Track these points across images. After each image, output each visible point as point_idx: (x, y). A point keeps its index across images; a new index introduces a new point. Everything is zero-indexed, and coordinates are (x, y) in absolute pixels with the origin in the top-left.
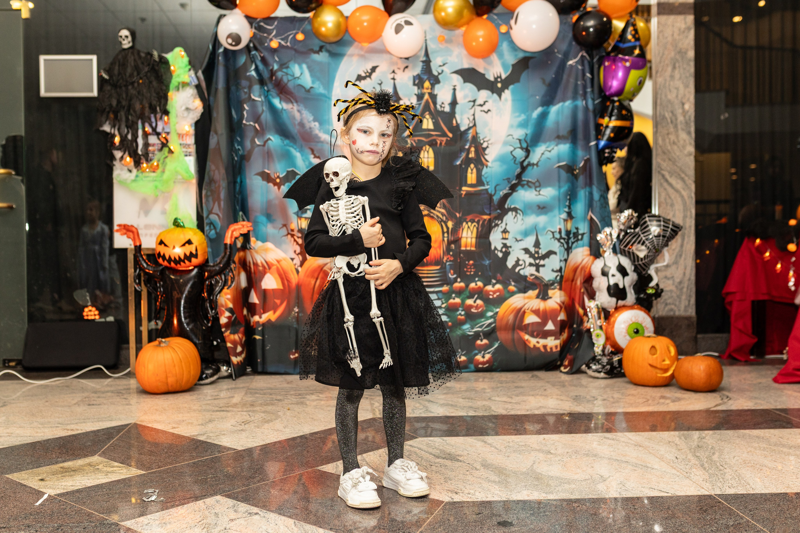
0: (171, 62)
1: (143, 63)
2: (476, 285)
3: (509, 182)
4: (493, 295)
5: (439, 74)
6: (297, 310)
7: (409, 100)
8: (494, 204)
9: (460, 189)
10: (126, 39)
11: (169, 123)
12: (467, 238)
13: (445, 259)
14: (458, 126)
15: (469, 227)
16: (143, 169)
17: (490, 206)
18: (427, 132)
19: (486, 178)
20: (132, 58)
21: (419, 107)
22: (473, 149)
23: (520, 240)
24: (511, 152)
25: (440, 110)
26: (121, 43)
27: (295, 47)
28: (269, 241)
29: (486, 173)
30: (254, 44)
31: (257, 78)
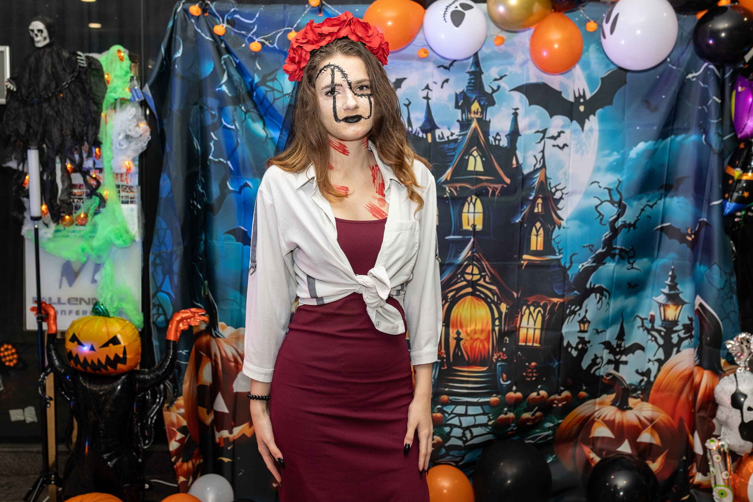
0: (104, 68)
1: (64, 69)
2: (538, 394)
3: (591, 250)
5: (494, 91)
7: (449, 129)
8: (570, 282)
9: (520, 258)
10: (39, 34)
11: (102, 158)
12: (527, 329)
13: (495, 357)
14: (519, 167)
15: (531, 313)
17: (564, 284)
18: (475, 177)
19: (558, 243)
20: (50, 60)
21: (463, 139)
22: (540, 201)
23: (601, 332)
24: (596, 207)
25: (494, 144)
26: (32, 39)
27: (285, 50)
29: (558, 236)
30: (226, 44)
31: (230, 95)
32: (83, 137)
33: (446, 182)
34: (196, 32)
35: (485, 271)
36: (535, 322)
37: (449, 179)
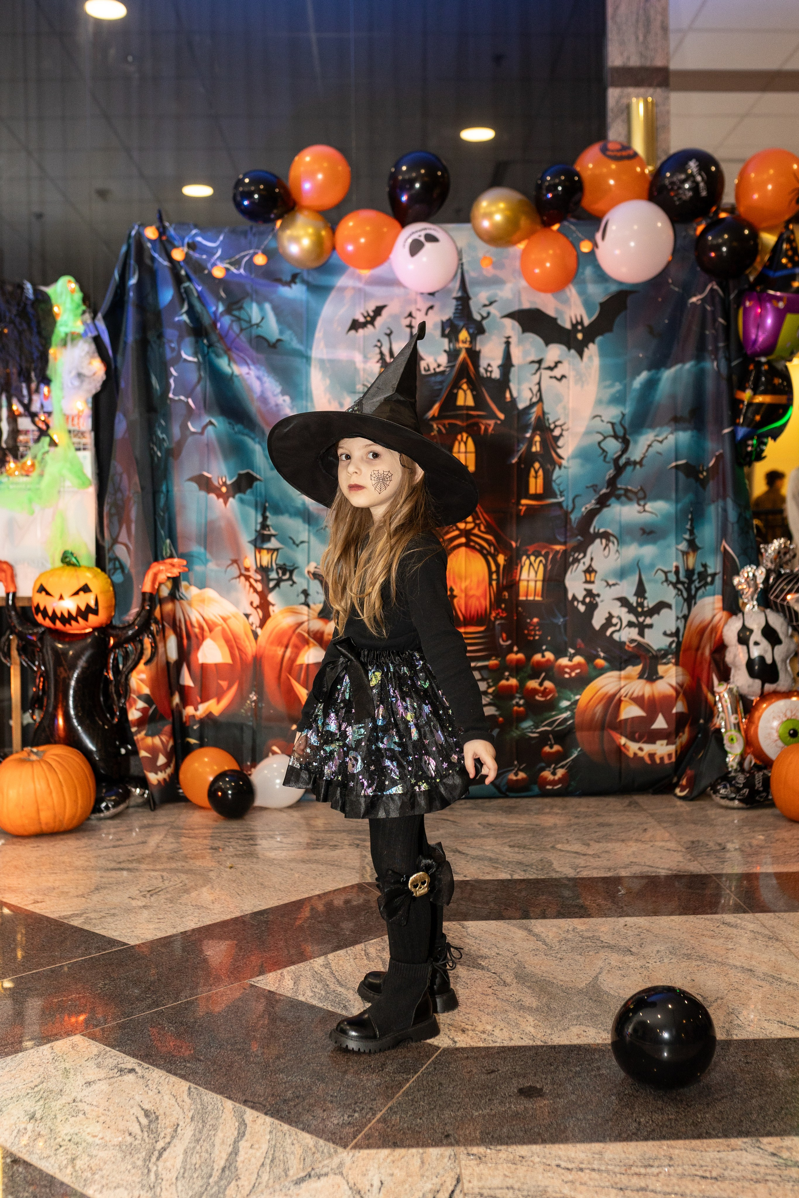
0: (54, 300)
1: (8, 302)
2: (544, 657)
3: (595, 491)
4: (569, 674)
5: (483, 318)
6: (255, 698)
7: (436, 360)
8: (572, 527)
9: (518, 503)
11: (51, 398)
12: (528, 581)
13: (494, 614)
14: (514, 401)
15: (531, 564)
16: (10, 472)
17: (566, 530)
18: (465, 412)
19: (559, 485)
21: (451, 371)
22: (538, 438)
23: (614, 585)
24: (600, 443)
25: (485, 375)
27: (253, 276)
28: (210, 587)
29: (559, 477)
30: (186, 272)
31: (191, 325)
32: (29, 374)
33: (434, 418)
34: (153, 259)
35: (479, 518)
36: (536, 573)
37: (436, 414)
